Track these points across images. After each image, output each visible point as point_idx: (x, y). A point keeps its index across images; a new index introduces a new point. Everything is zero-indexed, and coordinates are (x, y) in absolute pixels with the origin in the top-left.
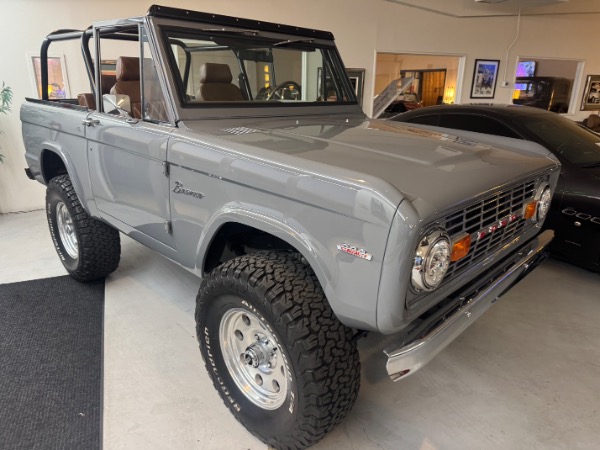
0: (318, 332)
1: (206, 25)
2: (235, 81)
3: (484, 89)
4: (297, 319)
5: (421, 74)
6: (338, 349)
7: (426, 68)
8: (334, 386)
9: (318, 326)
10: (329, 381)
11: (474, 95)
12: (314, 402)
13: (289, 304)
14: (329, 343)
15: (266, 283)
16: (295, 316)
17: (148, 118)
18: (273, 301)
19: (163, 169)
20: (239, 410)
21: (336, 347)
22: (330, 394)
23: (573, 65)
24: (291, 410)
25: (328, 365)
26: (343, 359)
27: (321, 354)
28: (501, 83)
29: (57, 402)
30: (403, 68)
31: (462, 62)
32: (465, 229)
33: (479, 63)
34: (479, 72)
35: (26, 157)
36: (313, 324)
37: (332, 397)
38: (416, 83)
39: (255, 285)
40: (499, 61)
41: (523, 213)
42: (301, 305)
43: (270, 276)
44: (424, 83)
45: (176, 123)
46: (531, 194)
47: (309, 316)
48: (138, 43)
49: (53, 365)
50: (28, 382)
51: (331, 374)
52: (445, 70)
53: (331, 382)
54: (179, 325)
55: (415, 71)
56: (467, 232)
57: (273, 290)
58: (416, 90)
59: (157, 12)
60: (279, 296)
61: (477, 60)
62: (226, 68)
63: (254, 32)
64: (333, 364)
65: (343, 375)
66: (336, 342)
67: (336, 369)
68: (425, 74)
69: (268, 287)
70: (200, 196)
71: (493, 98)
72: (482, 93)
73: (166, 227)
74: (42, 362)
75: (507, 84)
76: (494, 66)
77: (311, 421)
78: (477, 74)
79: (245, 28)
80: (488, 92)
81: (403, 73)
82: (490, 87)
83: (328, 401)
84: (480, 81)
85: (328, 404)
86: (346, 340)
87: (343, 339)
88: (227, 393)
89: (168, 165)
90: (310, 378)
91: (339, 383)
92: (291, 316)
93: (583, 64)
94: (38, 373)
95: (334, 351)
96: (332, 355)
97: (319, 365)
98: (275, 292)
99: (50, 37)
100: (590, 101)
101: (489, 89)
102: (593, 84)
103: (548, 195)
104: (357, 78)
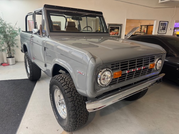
0: (74, 96)
1: (60, 10)
2: (77, 27)
3: (162, 31)
4: (68, 92)
5: (147, 26)
6: (80, 102)
7: (149, 24)
8: (77, 113)
9: (75, 95)
10: (76, 111)
11: (159, 32)
12: (71, 117)
13: (67, 88)
14: (77, 100)
15: (62, 81)
16: (68, 91)
18: (63, 86)
19: (44, 49)
20: (57, 118)
21: (79, 101)
22: (76, 115)
25: (76, 106)
26: (81, 105)
27: (74, 103)
28: (169, 29)
29: (14, 111)
30: (141, 25)
31: (155, 22)
32: (120, 69)
33: (161, 22)
34: (161, 25)
35: (21, 46)
36: (73, 94)
37: (77, 116)
38: (146, 29)
39: (59, 82)
40: (168, 22)
41: (149, 67)
42: (71, 88)
43: (64, 80)
44: (148, 29)
46: (153, 61)
47: (72, 92)
48: (42, 15)
49: (16, 101)
50: (8, 105)
51: (77, 109)
53: (77, 111)
55: (145, 26)
56: (121, 70)
57: (63, 83)
58: (145, 31)
60: (64, 85)
61: (160, 21)
62: (74, 23)
63: (76, 12)
64: (78, 106)
65: (81, 110)
66: (80, 100)
67: (79, 108)
68: (149, 26)
69: (62, 82)
70: (51, 57)
71: (166, 33)
72: (162, 32)
74: (14, 100)
75: (171, 29)
76: (166, 23)
77: (71, 123)
78: (160, 26)
80: (164, 32)
81: (141, 26)
82: (165, 30)
83: (76, 117)
84: (161, 28)
85: (75, 118)
86: (84, 100)
87: (82, 99)
88: (55, 113)
89: (45, 48)
90: (70, 109)
91: (79, 112)
92: (67, 91)
94: (11, 103)
95: (79, 103)
96: (77, 103)
97: (73, 106)
98: (64, 84)
99: (28, 14)
101: (164, 30)
103: (160, 62)
104: (120, 27)
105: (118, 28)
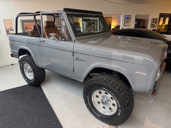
0: (127, 94)
3: (127, 23)
4: (122, 92)
7: (106, 17)
10: (131, 106)
11: (125, 25)
12: (127, 112)
13: (119, 88)
14: (129, 97)
15: (111, 83)
17: (63, 39)
20: (99, 116)
23: (148, 16)
24: (119, 114)
27: (128, 100)
28: (131, 21)
29: (46, 121)
31: (122, 16)
33: (126, 16)
34: (126, 19)
35: (11, 51)
36: (125, 92)
39: (108, 83)
40: (131, 16)
42: (121, 88)
43: (111, 81)
45: (75, 41)
47: (124, 90)
51: (131, 104)
52: (111, 17)
54: (68, 95)
57: (113, 84)
59: (66, 10)
60: (115, 86)
61: (125, 16)
71: (130, 26)
72: (127, 24)
73: (72, 69)
75: (133, 22)
76: (130, 17)
77: (126, 117)
79: (85, 13)
80: (128, 24)
84: (126, 21)
88: (95, 112)
89: (73, 53)
90: (126, 106)
92: (120, 91)
93: (151, 16)
96: (130, 99)
100: (153, 25)
102: (153, 21)
104: (96, 22)
105: (94, 23)
